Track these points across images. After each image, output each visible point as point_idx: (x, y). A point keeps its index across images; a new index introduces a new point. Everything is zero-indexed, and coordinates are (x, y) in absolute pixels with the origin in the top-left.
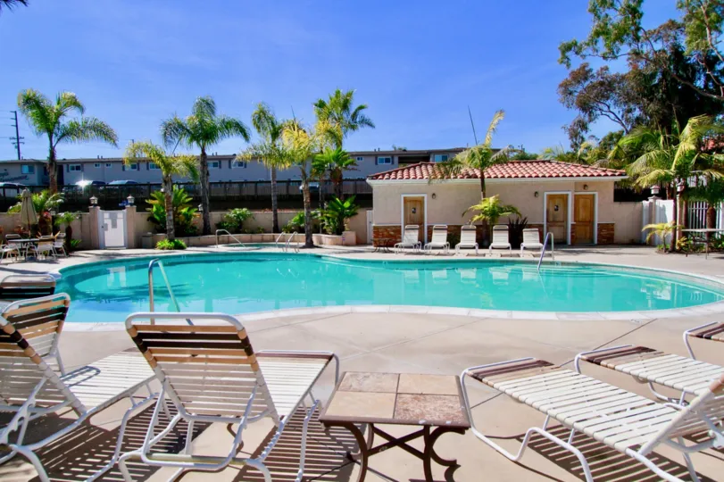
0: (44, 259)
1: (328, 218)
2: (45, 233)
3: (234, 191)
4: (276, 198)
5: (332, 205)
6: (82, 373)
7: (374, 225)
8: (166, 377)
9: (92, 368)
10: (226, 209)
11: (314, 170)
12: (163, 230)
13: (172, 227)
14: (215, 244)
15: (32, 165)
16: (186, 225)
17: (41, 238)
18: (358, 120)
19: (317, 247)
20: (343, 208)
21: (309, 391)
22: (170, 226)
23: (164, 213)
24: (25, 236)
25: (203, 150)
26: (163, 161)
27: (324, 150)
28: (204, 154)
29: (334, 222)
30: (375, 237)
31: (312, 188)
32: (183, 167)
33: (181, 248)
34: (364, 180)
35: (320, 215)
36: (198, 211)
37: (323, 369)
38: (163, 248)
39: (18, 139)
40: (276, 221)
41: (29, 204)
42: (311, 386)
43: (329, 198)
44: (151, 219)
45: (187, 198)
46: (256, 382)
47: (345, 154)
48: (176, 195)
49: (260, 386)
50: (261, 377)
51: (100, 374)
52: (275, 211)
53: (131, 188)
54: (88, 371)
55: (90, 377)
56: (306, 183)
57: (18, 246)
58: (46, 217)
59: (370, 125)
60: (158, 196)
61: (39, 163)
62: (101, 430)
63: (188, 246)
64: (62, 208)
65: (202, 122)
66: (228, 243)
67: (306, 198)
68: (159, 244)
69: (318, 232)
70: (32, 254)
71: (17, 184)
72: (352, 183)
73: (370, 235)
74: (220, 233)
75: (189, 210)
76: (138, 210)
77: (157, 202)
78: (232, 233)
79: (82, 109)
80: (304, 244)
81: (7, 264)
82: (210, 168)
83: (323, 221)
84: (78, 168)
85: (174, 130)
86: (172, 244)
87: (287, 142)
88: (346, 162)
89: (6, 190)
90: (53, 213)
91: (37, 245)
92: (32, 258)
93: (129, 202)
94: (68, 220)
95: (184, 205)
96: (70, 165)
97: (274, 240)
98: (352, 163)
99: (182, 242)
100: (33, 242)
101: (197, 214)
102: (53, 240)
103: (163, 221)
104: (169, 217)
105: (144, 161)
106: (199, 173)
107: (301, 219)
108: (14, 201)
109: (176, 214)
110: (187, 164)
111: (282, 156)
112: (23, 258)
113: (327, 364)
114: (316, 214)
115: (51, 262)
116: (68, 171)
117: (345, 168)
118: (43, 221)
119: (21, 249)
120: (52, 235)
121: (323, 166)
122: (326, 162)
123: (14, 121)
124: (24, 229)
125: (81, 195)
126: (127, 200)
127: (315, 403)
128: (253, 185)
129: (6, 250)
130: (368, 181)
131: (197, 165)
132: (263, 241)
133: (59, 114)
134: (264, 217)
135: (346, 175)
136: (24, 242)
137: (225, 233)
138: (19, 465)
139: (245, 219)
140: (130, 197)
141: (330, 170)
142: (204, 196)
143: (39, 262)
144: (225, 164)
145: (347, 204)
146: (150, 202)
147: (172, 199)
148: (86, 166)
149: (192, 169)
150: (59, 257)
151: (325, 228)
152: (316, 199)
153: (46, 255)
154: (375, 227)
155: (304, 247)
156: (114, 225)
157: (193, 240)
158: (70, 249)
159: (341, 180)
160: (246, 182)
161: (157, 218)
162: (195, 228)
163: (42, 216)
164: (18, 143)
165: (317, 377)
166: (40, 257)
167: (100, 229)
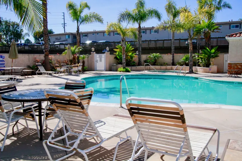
0: (74, 74)
1: (202, 58)
2: (75, 64)
3: (152, 45)
4: (174, 48)
5: (204, 52)
6: (98, 123)
7: (229, 62)
8: (140, 129)
9: (102, 122)
10: (149, 53)
11: (195, 33)
12: (121, 63)
13: (125, 62)
14: (144, 70)
15: (69, 34)
16: (130, 61)
17: (74, 65)
18: (222, 5)
19: (195, 73)
20: (210, 53)
21: (206, 147)
22: (124, 61)
23: (121, 55)
24: (68, 64)
25: (139, 25)
26: (122, 31)
27: (201, 22)
28: (140, 27)
29: (205, 60)
30: (229, 69)
31: (193, 42)
32: (131, 33)
33: (128, 71)
34: (224, 38)
35: (197, 57)
36: (136, 54)
37: (212, 136)
38: (120, 72)
39: (64, 24)
40: (173, 59)
41: (70, 51)
42: (207, 144)
43: (202, 48)
44: (116, 58)
45: (132, 48)
46: (185, 138)
47: (213, 23)
48: (127, 47)
49: (187, 140)
50: (188, 135)
51: (106, 125)
52: (173, 55)
53: (107, 44)
54: (100, 122)
55: (102, 125)
56: (191, 40)
57: (66, 68)
58: (75, 57)
59: (229, 7)
60: (119, 47)
61: (72, 34)
62: (105, 149)
63: (131, 71)
64: (81, 53)
65: (139, 11)
66: (149, 70)
67: (191, 48)
68: (119, 69)
69: (195, 66)
70: (70, 72)
71: (64, 43)
72: (215, 40)
73: (226, 68)
74: (146, 65)
75: (132, 54)
76: (110, 54)
77: (118, 50)
78: (152, 65)
79: (89, 8)
80: (188, 71)
81: (62, 76)
82: (142, 34)
83: (198, 60)
84: (86, 36)
85: (126, 16)
86: (125, 70)
87: (181, 19)
88: (213, 28)
89: (61, 45)
90: (78, 55)
91: (72, 68)
92: (70, 73)
93: (107, 50)
94: (83, 58)
95: (130, 51)
96: (83, 34)
97: (172, 69)
98: (217, 29)
99: (129, 69)
100: (71, 67)
101: (136, 56)
102: (78, 66)
103: (121, 59)
104: (124, 57)
105: (112, 32)
106: (138, 36)
107: (187, 59)
108: (64, 50)
109: (127, 56)
110: (132, 32)
111: (178, 26)
112: (67, 74)
113: (214, 134)
114: (195, 56)
115: (77, 76)
116: (82, 37)
117: (213, 31)
118: (74, 58)
119: (67, 70)
120: (77, 64)
121: (200, 31)
122: (202, 29)
123: (63, 16)
124: (67, 61)
125: (87, 47)
126: (106, 49)
127: (209, 153)
128: (162, 41)
129: (61, 70)
130: (226, 38)
131: (137, 32)
132: (166, 69)
133: (81, 12)
134: (167, 58)
135: (213, 35)
136: (67, 67)
137: (148, 65)
138: (76, 158)
139: (158, 58)
140: (107, 48)
141: (204, 33)
142: (139, 47)
143: (72, 75)
144: (148, 32)
145: (213, 51)
146: (116, 50)
147: (125, 49)
148: (89, 35)
149: (134, 34)
150: (80, 74)
151: (199, 63)
152: (195, 49)
153: (75, 73)
154: (229, 64)
155: (188, 73)
156: (101, 61)
157: (134, 68)
158: (84, 71)
159: (210, 38)
160: (158, 40)
161: (118, 57)
162: (135, 62)
163: (74, 56)
164: (64, 26)
165: (210, 140)
166: (73, 73)
167: (95, 62)
